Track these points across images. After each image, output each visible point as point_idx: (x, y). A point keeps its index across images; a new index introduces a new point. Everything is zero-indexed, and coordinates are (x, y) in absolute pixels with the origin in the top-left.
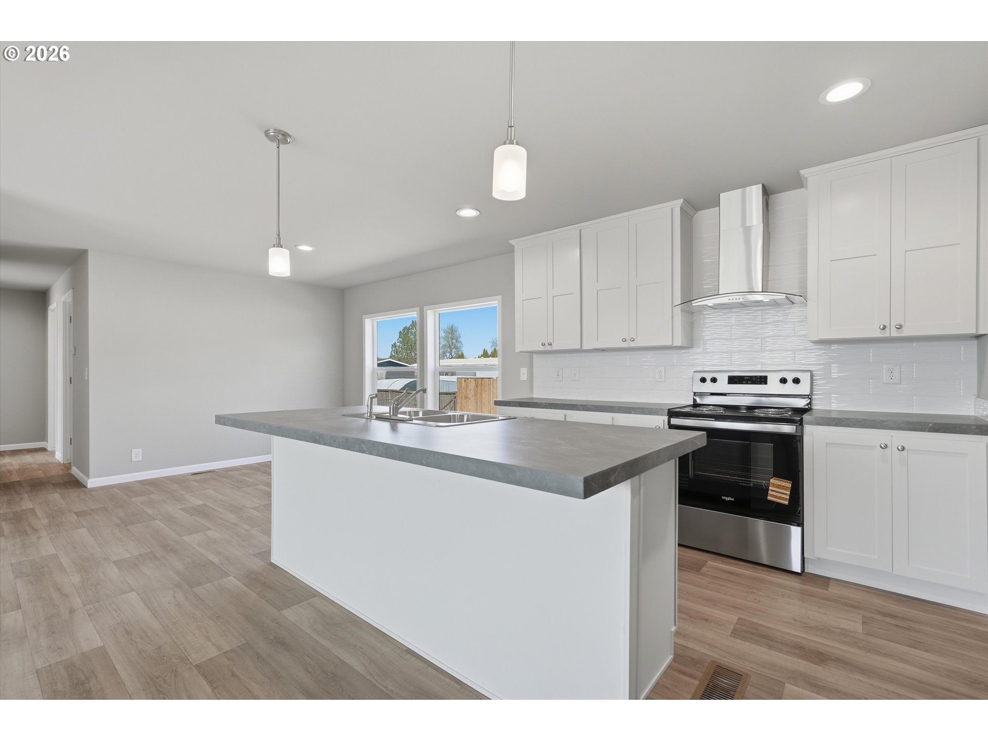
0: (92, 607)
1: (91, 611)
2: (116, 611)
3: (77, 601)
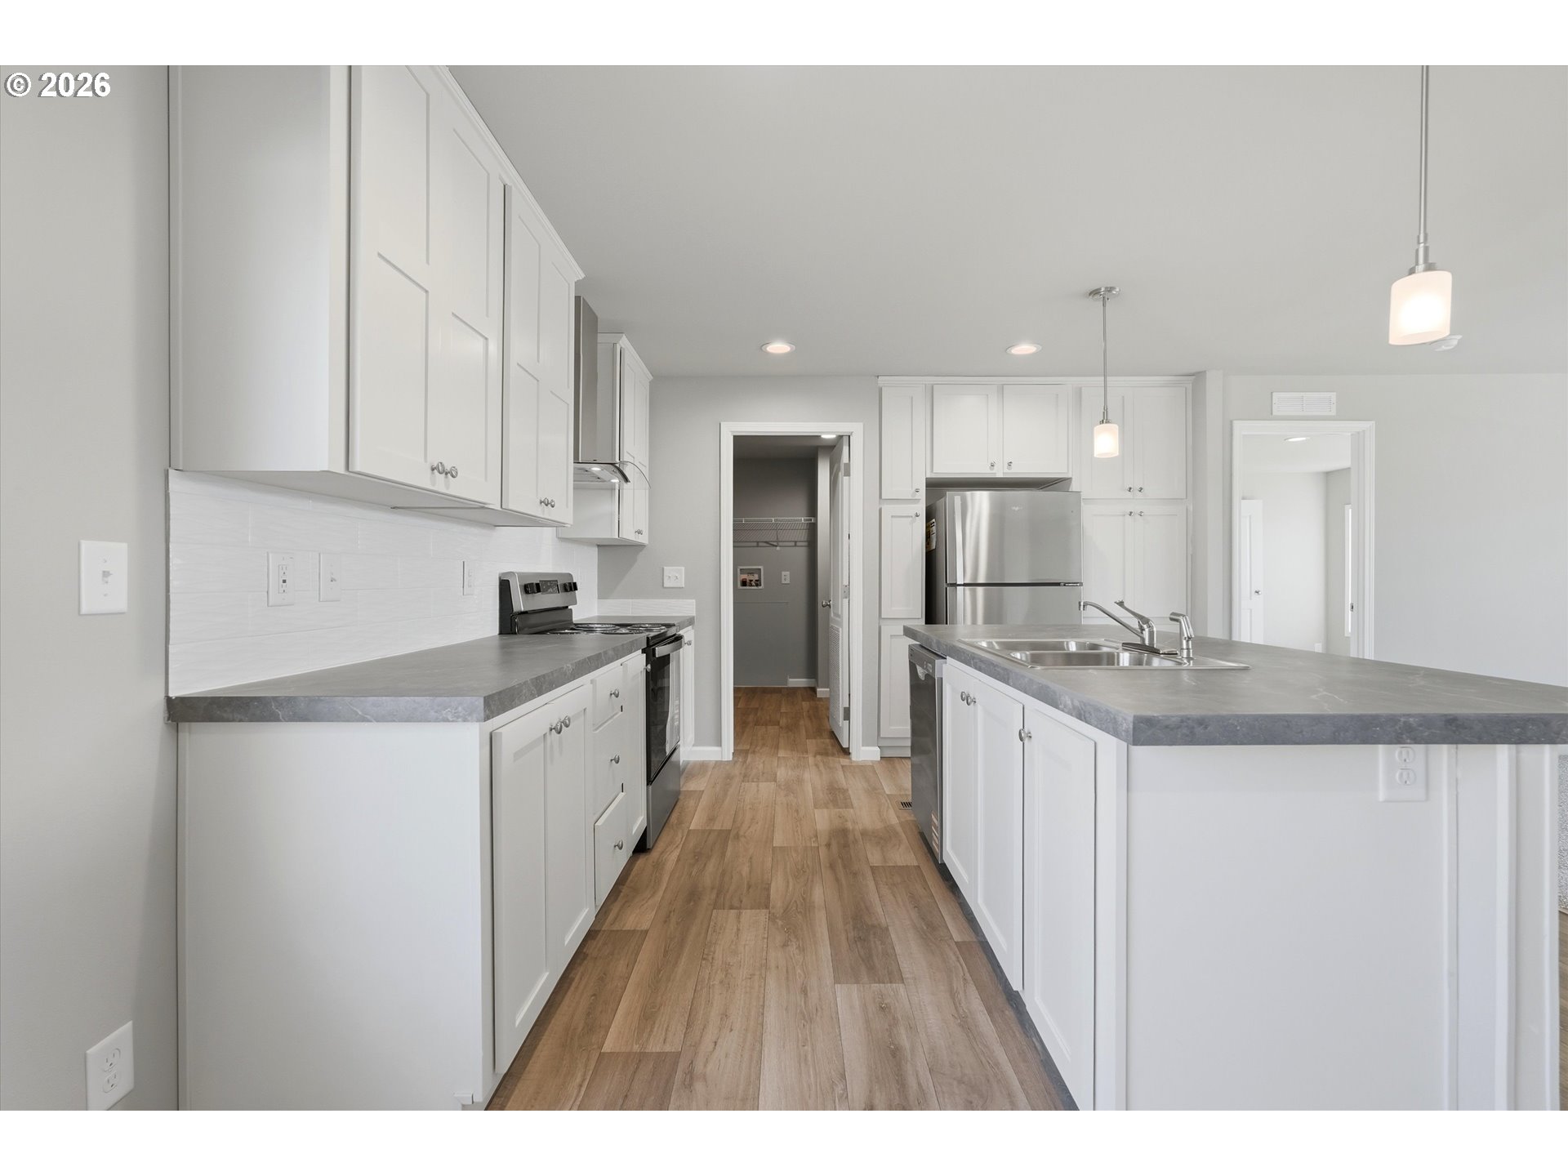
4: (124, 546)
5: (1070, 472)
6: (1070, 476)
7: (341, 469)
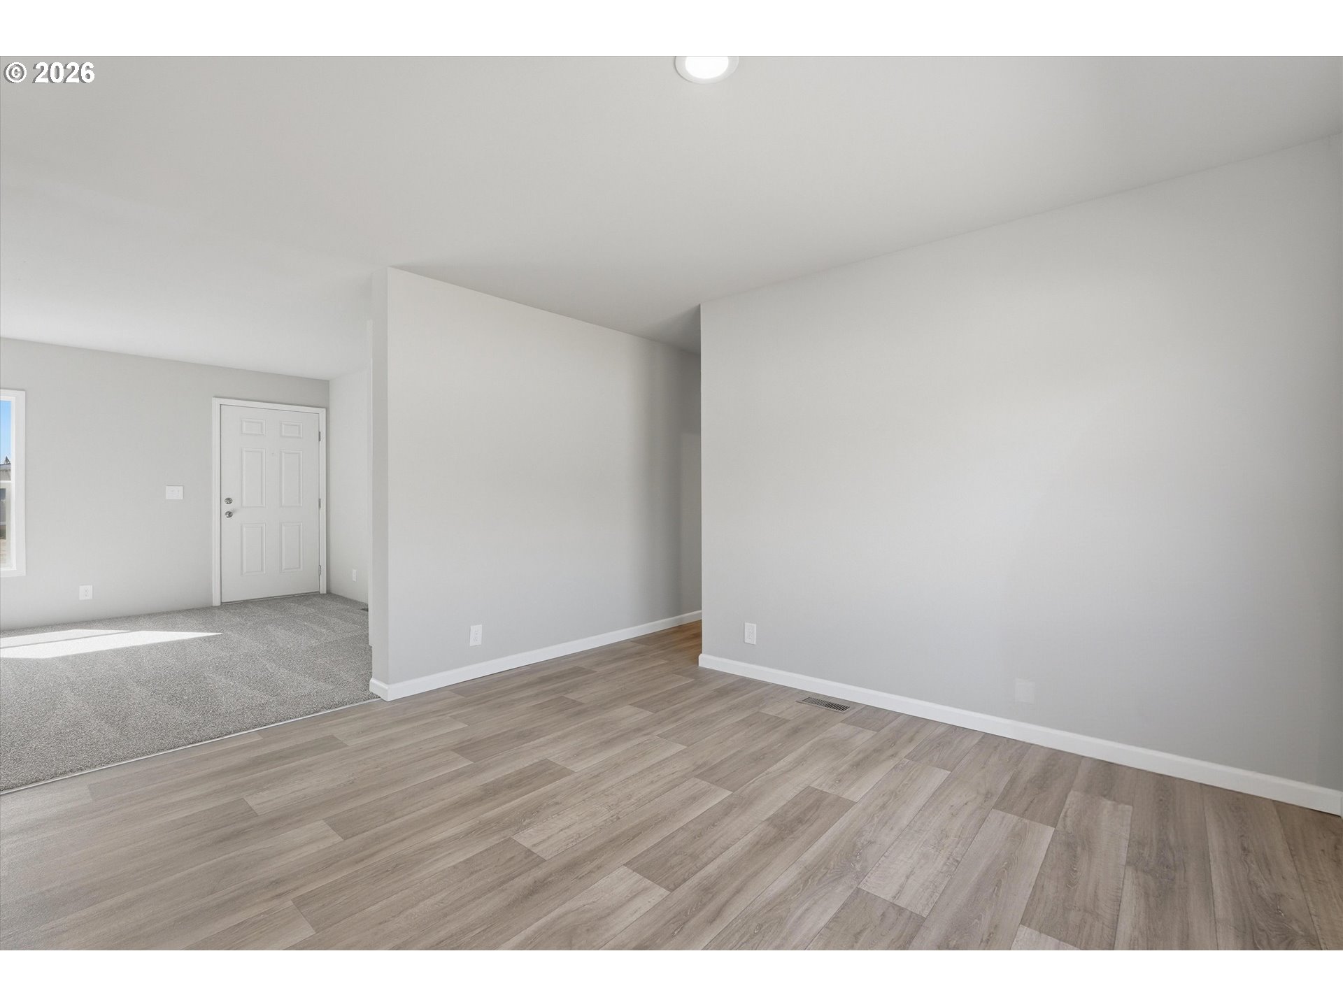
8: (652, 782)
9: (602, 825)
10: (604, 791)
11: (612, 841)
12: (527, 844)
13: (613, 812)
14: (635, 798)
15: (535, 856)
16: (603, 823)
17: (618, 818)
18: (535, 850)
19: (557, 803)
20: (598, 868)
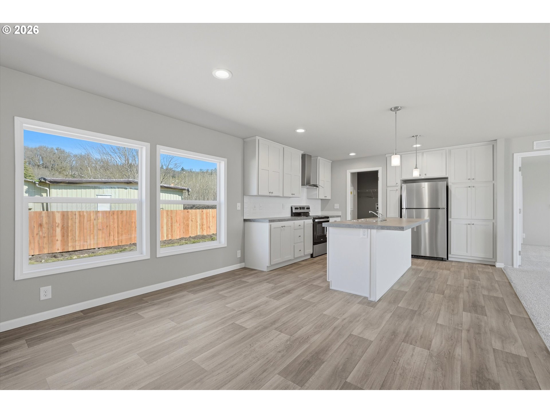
0: (459, 327)
1: (460, 326)
2: (451, 320)
3: (464, 334)
4: (240, 203)
5: (447, 175)
6: (447, 176)
7: (257, 195)
8: (232, 367)
9: (256, 342)
10: (258, 360)
11: (252, 336)
12: (283, 335)
13: (253, 348)
14: (242, 356)
15: (279, 331)
16: (256, 343)
17: (250, 345)
18: (279, 333)
19: (279, 352)
20: (256, 328)
